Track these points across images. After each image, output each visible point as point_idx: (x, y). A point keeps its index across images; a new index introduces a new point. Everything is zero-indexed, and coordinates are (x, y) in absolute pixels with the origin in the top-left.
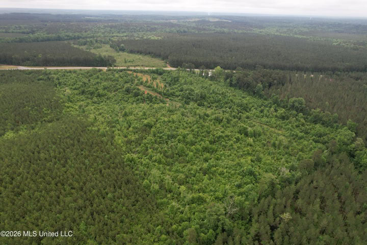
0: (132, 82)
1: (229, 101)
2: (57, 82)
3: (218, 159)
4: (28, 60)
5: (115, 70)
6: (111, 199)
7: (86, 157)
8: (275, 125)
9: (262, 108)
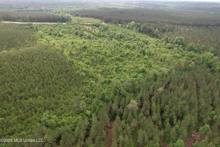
0: (79, 29)
1: (138, 39)
2: (36, 29)
3: (124, 64)
4: (20, 18)
5: (70, 24)
6: (55, 78)
7: (45, 60)
8: (164, 52)
9: (157, 43)
